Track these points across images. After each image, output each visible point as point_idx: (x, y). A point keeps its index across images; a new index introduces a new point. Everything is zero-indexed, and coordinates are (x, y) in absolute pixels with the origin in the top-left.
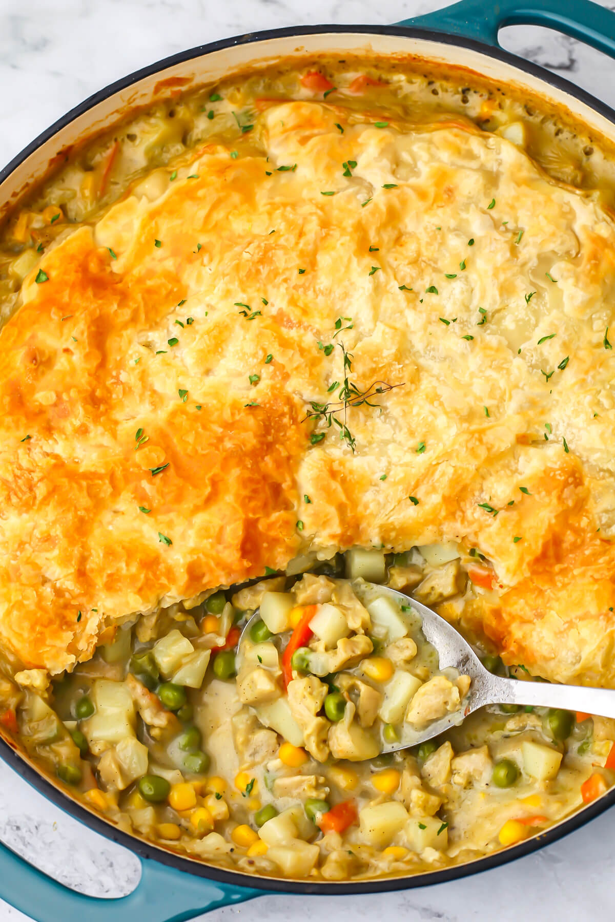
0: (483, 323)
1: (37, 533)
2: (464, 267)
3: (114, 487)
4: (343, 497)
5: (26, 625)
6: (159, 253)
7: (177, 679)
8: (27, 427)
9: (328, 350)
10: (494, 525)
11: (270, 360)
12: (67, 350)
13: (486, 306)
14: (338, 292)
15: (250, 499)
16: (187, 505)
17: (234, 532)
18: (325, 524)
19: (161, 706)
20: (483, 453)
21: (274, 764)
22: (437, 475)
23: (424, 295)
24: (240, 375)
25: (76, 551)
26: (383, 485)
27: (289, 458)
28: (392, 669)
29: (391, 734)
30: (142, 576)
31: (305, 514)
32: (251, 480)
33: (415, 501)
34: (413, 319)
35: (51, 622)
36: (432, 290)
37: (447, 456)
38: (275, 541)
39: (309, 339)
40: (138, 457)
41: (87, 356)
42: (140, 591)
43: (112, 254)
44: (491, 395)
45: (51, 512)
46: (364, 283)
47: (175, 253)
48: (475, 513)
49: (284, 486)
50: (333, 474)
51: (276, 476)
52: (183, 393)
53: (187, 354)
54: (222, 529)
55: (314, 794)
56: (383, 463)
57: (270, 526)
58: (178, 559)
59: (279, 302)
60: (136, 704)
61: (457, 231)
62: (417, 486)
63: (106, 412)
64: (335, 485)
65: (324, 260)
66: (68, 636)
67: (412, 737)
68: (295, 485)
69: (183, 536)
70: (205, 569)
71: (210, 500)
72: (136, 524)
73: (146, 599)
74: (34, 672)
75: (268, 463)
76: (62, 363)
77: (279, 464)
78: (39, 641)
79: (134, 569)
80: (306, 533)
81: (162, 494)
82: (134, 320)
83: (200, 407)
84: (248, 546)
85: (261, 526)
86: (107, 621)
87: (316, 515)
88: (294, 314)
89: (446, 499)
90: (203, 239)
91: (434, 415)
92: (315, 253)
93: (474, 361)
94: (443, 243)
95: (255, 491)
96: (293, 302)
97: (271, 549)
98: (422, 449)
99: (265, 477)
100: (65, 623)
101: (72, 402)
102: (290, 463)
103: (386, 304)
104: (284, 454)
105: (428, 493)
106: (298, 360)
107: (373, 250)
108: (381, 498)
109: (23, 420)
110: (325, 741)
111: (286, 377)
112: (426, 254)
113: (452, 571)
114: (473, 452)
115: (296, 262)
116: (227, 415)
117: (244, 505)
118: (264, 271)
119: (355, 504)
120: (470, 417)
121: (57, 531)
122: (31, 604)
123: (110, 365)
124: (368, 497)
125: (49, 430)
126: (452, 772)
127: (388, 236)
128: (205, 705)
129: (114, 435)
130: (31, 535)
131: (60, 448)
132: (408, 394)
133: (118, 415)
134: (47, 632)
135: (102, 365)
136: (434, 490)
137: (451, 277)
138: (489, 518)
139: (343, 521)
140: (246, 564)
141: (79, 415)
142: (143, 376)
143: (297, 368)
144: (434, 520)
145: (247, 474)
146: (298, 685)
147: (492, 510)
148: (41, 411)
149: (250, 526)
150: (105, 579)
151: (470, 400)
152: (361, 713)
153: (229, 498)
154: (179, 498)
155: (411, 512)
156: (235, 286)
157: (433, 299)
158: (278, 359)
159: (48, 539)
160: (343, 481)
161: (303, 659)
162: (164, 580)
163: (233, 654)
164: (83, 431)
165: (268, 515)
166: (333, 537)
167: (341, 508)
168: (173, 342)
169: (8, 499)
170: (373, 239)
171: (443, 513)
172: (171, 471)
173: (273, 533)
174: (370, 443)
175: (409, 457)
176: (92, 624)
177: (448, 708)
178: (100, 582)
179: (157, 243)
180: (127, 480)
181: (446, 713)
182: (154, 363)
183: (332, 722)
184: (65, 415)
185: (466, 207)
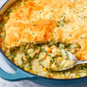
0: (84, 18)
1: (15, 30)
2: (83, 11)
3: (28, 26)
4: (60, 33)
5: (10, 39)
6: (41, 4)
7: (30, 55)
8: (18, 18)
9: (62, 17)
10: (82, 40)
11: (53, 16)
12: (26, 11)
13: (85, 16)
14: (65, 11)
15: (47, 30)
16: (37, 30)
17: (43, 34)
18: (57, 36)
19: (26, 58)
20: (82, 31)
21: (42, 70)
22: (75, 33)
23: (76, 13)
24: (49, 17)
25: (20, 32)
26: (67, 33)
27: (53, 27)
28: (63, 59)
29: (61, 68)
30: (28, 37)
31: (54, 34)
32: (47, 28)
33: (71, 36)
34: (74, 15)
35: (13, 40)
36: (78, 13)
37: (77, 30)
38: (49, 37)
39: (60, 15)
40: (32, 24)
41: (28, 12)
42: (28, 39)
43: (35, 3)
44: (84, 25)
45: (18, 28)
46: (68, 10)
47: (43, 4)
48: (79, 39)
49: (52, 30)
50: (59, 30)
51: (51, 29)
52: (40, 18)
53: (42, 14)
54: (42, 34)
55: (47, 74)
56: (67, 30)
57: (49, 34)
58: (34, 36)
59: (56, 10)
60: (23, 57)
61: (82, 7)
62: (71, 33)
63: (29, 19)
64: (60, 31)
65: (63, 7)
66: (15, 43)
67: (64, 69)
68: (53, 31)
69: (36, 34)
70: (38, 38)
71: (41, 30)
72: (29, 31)
73: (28, 40)
74: (9, 46)
75: (50, 27)
76: (24, 12)
77: (52, 27)
78: (11, 42)
79: (27, 36)
80: (54, 37)
81: (34, 28)
82: (36, 9)
83: (42, 19)
84: (45, 36)
85: (47, 34)
86: (22, 42)
87: (56, 35)
88: (58, 12)
89: (75, 36)
90: (47, 3)
91: (76, 25)
92: (62, 5)
93: (82, 21)
94: (80, 8)
95: (48, 29)
96: (58, 11)
97: (48, 38)
98: (73, 29)
99: (49, 28)
100: (15, 41)
101: (25, 16)
102: (53, 28)
103: (71, 13)
104: (53, 26)
105: (73, 35)
106: (57, 16)
107: (71, 7)
108: (66, 35)
109: (17, 17)
110: (50, 66)
111: (55, 18)
112: (78, 9)
113: (74, 49)
114: (80, 30)
115: (60, 6)
116: (46, 20)
117: (45, 31)
118: (55, 6)
119: (62, 35)
120: (81, 26)
121: (18, 30)
122: (11, 37)
123: (31, 14)
124: (64, 34)
125: (20, 19)
126: (69, 75)
127: (73, 6)
128: (33, 61)
129: (29, 21)
130: (14, 30)
131: (21, 21)
132: (72, 23)
133: (30, 19)
134: (12, 41)
135: (30, 13)
136: (74, 35)
137: (81, 12)
138: (81, 39)
139: (59, 37)
140: (44, 38)
141: (25, 18)
142: (35, 16)
143: (57, 17)
144: (73, 39)
145: (47, 27)
146: (48, 57)
147: (82, 38)
148: (20, 17)
149: (46, 34)
150: (23, 36)
151: (81, 25)
152: (57, 63)
153: (44, 30)
154: (36, 29)
155: (70, 37)
156: (51, 8)
157: (78, 14)
158: (55, 16)
159: (16, 31)
160: (61, 31)
161: (49, 54)
162: (31, 38)
163: (39, 55)
164: (25, 20)
165: (49, 33)
166: (58, 38)
167: (60, 35)
168: (40, 13)
169: (12, 25)
170: (71, 6)
171: (75, 38)
172: (36, 26)
173: (49, 35)
174: (66, 28)
175: (71, 30)
176: (19, 42)
177: (71, 65)
178: (22, 37)
179: (41, 3)
180: (30, 26)
181: (70, 66)
182: (37, 14)
183: (52, 63)
184: (23, 18)
185: (84, 5)
